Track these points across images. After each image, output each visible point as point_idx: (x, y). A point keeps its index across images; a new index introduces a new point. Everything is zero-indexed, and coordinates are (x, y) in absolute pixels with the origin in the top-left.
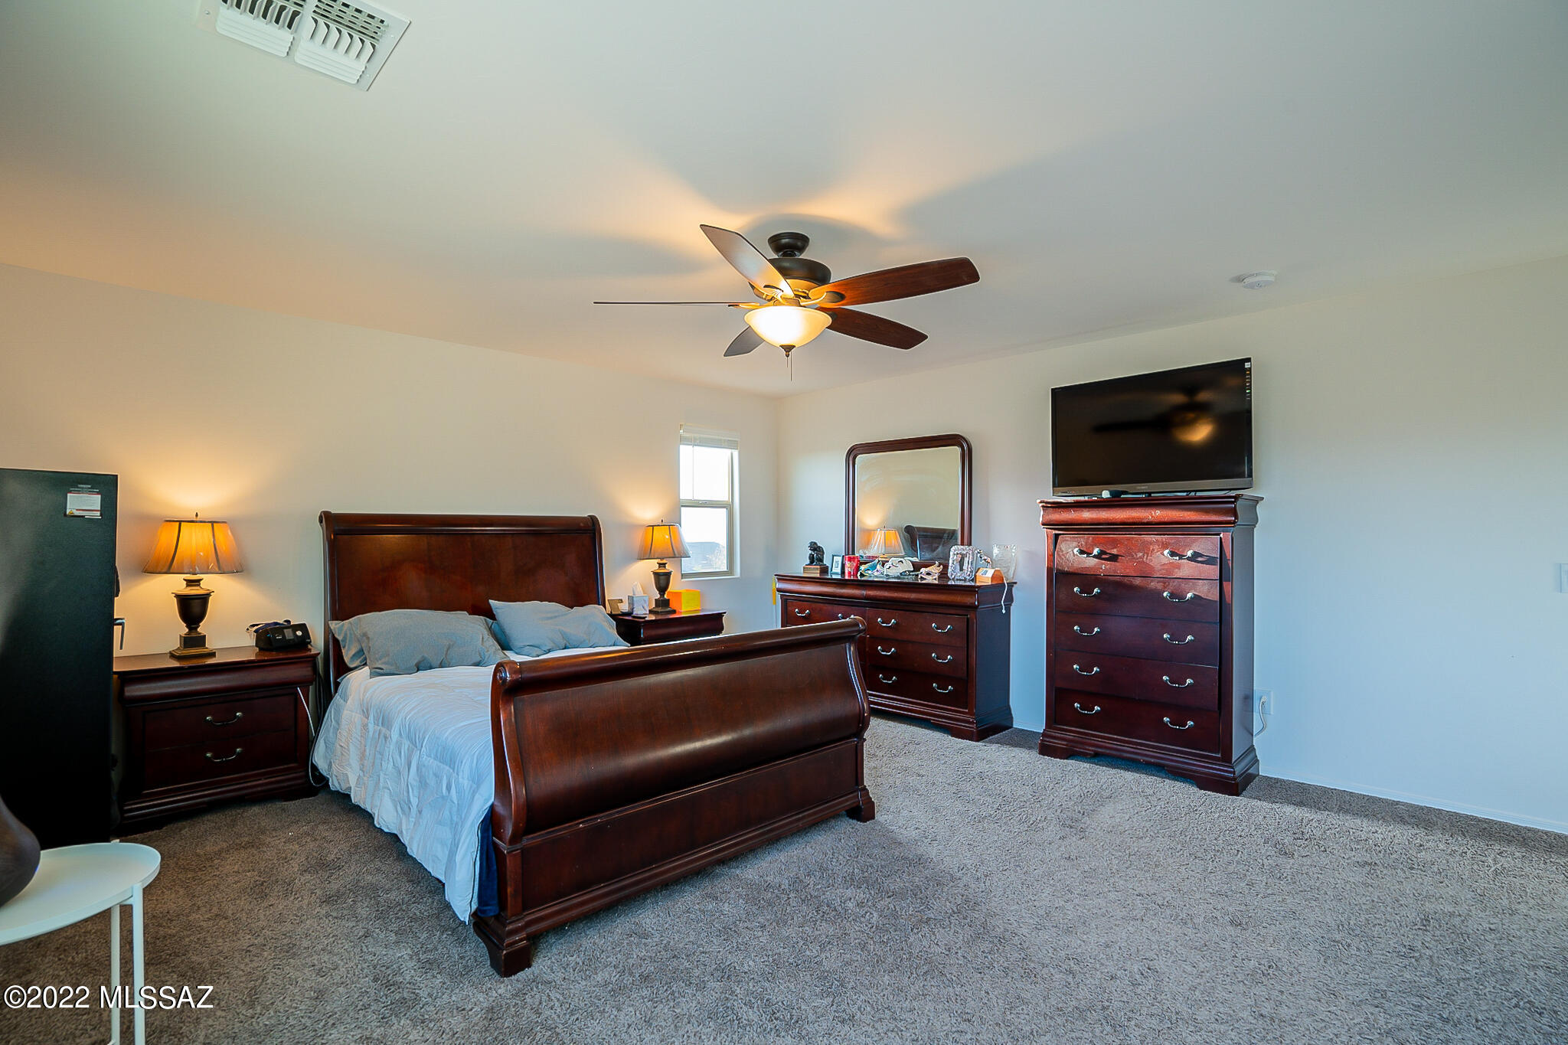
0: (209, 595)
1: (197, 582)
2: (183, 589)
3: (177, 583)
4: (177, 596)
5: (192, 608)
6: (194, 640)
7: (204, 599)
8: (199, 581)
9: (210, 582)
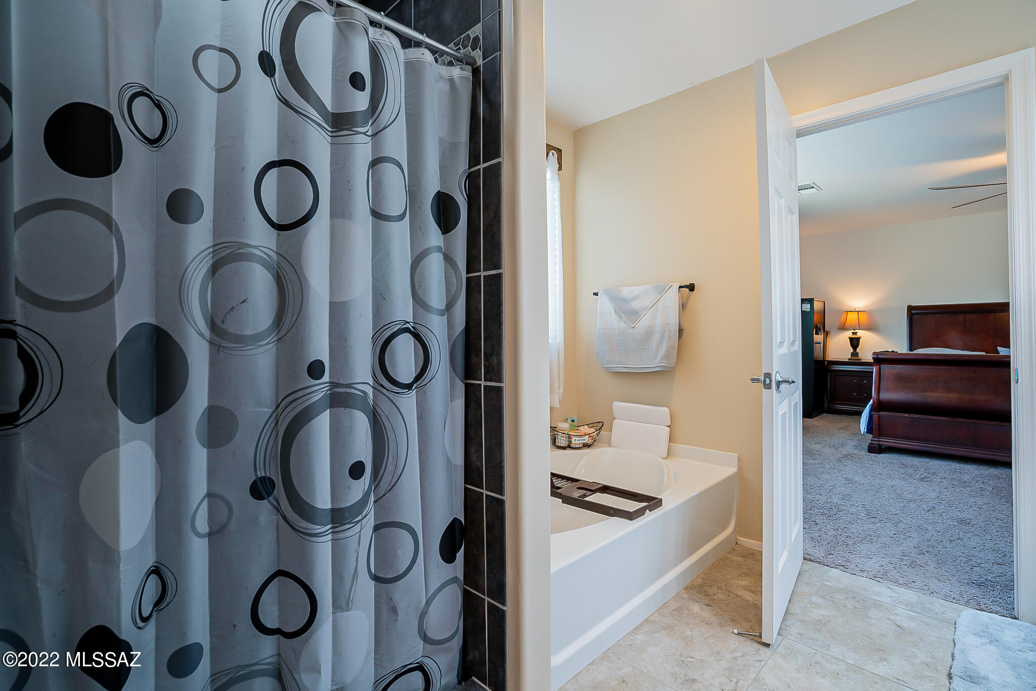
0: (860, 338)
1: (856, 333)
2: (851, 335)
3: (849, 334)
4: (849, 338)
5: (855, 342)
6: (855, 354)
7: (858, 339)
8: (857, 333)
9: (860, 333)
